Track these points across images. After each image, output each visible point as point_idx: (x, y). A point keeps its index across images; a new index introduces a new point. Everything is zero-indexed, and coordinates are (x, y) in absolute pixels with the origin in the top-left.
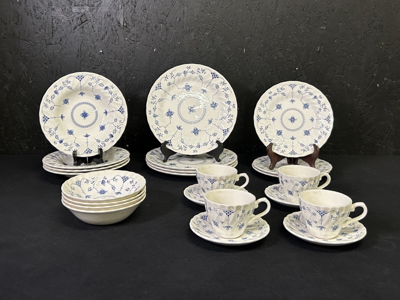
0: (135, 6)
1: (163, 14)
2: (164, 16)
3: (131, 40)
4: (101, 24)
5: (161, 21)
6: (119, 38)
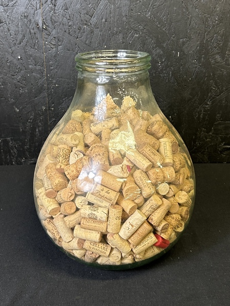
0: (55, 5)
1: (87, 14)
2: (88, 16)
3: (52, 44)
4: (17, 26)
5: (85, 22)
6: (38, 41)
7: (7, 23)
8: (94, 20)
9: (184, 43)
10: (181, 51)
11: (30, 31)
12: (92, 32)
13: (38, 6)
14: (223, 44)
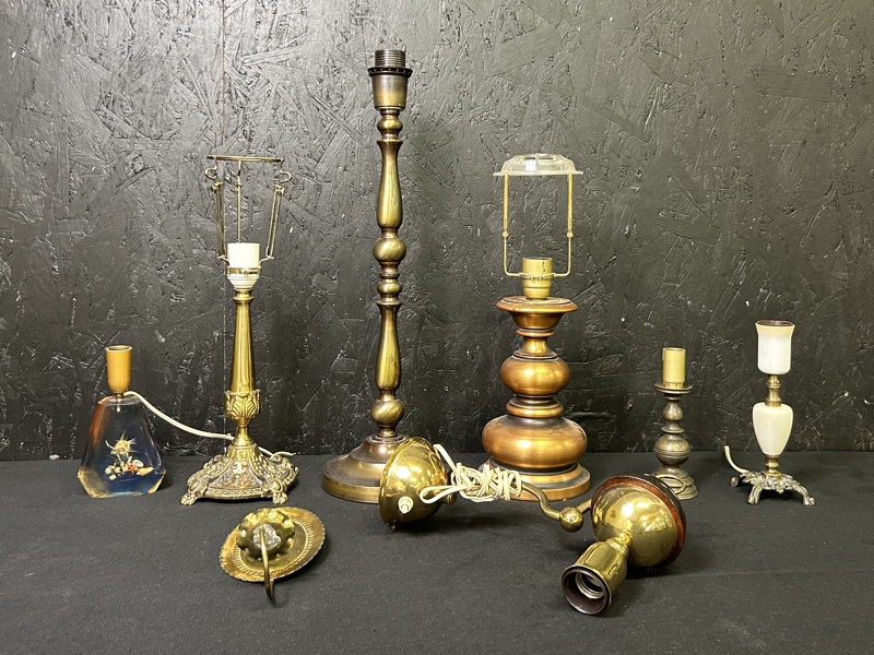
7: (157, 169)
8: (322, 168)
9: (487, 213)
10: (484, 227)
11: (200, 184)
12: (319, 188)
13: (219, 138)
14: (558, 217)
